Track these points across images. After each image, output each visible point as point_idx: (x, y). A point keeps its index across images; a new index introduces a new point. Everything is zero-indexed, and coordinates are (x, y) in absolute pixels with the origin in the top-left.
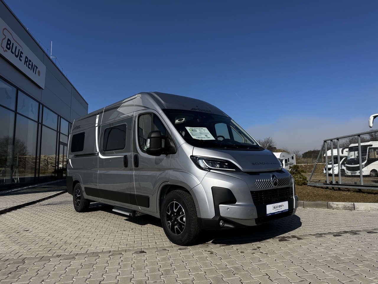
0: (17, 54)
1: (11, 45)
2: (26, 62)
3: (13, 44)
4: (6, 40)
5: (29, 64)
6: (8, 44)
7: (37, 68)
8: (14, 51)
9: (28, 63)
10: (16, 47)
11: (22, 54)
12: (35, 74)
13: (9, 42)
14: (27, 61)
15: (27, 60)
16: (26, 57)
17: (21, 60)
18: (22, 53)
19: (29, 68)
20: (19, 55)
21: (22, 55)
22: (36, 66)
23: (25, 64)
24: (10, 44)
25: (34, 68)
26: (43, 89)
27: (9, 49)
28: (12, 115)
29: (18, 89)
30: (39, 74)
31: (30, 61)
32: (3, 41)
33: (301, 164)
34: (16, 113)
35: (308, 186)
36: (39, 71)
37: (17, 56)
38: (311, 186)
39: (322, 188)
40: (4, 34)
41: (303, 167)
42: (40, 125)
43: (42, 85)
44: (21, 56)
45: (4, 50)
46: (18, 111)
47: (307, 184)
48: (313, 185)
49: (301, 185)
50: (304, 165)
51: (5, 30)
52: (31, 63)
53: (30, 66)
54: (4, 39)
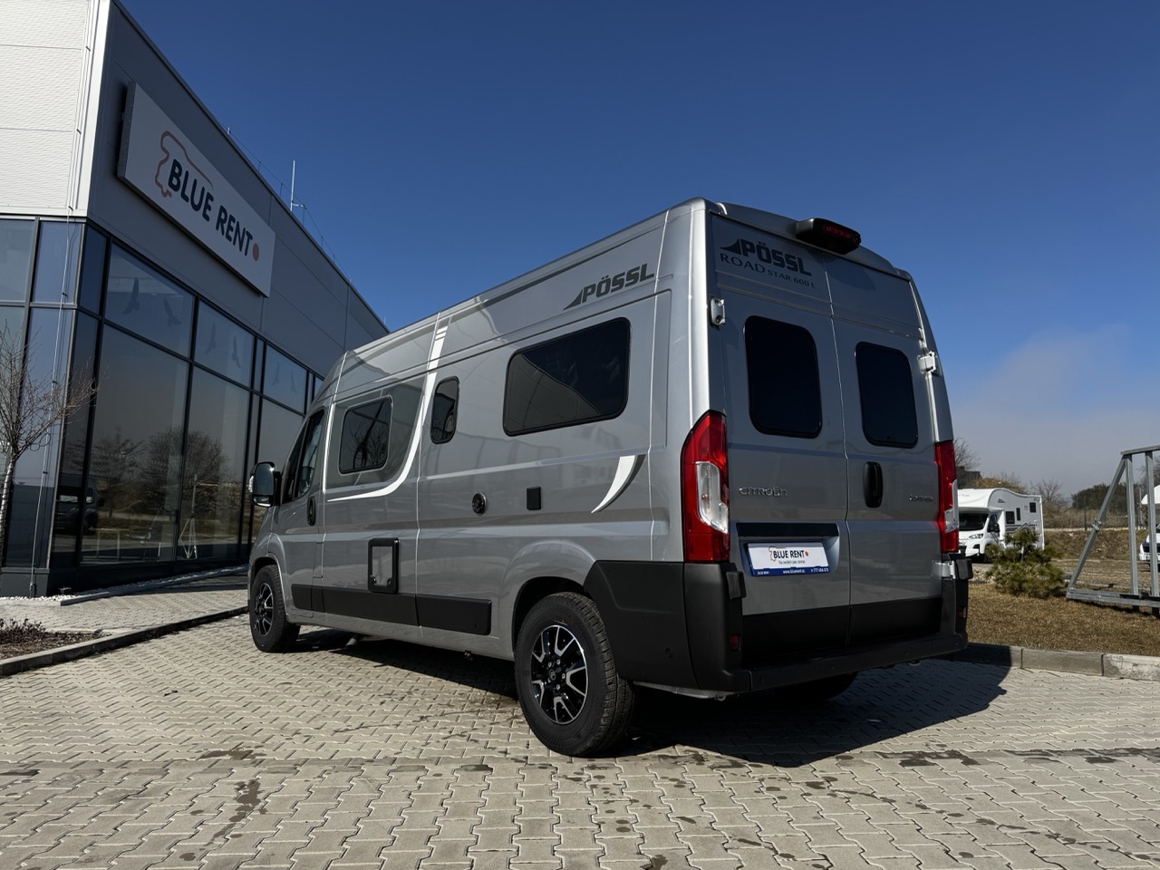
0: (196, 202)
1: (182, 178)
2: (220, 222)
3: (187, 173)
4: (169, 164)
5: (230, 228)
6: (173, 174)
7: (250, 237)
8: (188, 193)
9: (226, 225)
10: (195, 181)
11: (212, 200)
12: (246, 254)
13: (177, 170)
14: (225, 221)
15: (223, 217)
16: (222, 210)
17: (207, 218)
18: (210, 197)
19: (229, 238)
20: (202, 204)
21: (210, 202)
22: (248, 234)
23: (217, 229)
24: (178, 176)
25: (242, 238)
26: (265, 296)
27: (176, 188)
28: (183, 368)
29: (198, 298)
30: (256, 256)
31: (232, 219)
32: (162, 166)
33: (1064, 527)
34: (192, 364)
35: (1068, 600)
36: (256, 247)
37: (196, 208)
38: (1077, 601)
39: (1116, 608)
40: (163, 149)
41: (1071, 538)
42: (256, 398)
43: (264, 285)
44: (208, 207)
45: (162, 191)
46: (197, 359)
47: (1064, 595)
48: (1086, 598)
49: (1046, 597)
50: (1075, 533)
51: (168, 137)
52: (234, 225)
53: (232, 234)
54: (162, 162)
